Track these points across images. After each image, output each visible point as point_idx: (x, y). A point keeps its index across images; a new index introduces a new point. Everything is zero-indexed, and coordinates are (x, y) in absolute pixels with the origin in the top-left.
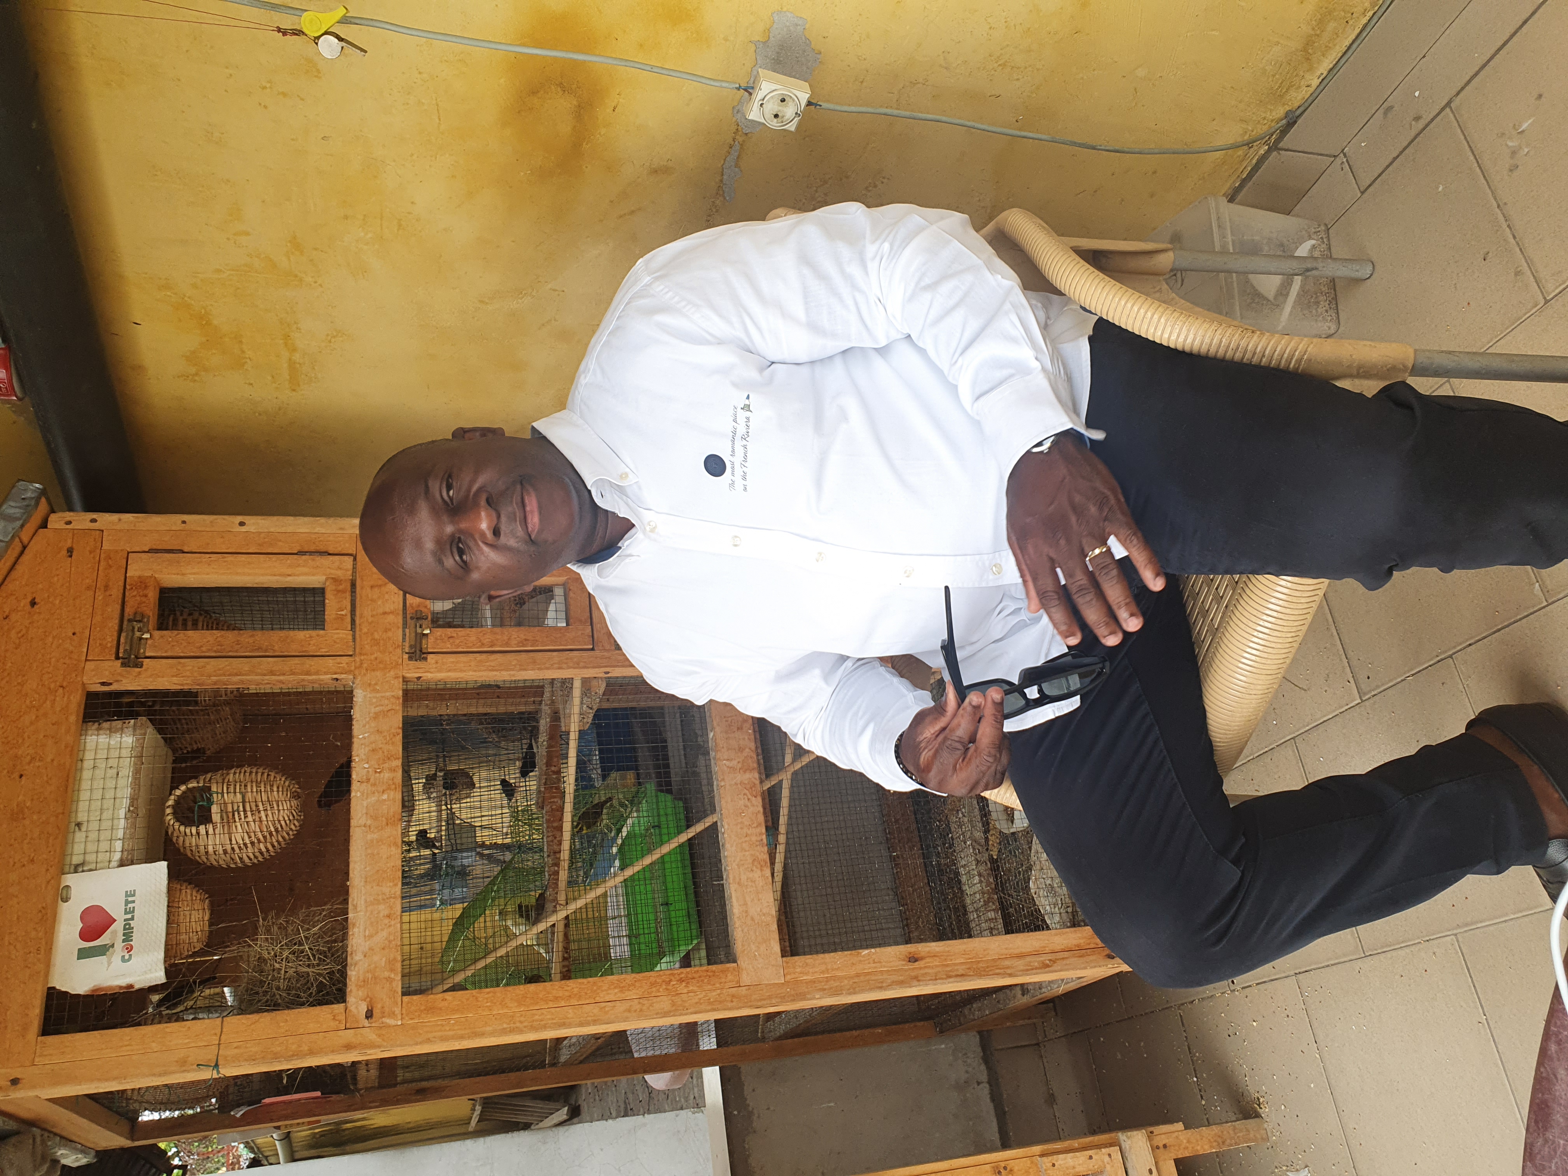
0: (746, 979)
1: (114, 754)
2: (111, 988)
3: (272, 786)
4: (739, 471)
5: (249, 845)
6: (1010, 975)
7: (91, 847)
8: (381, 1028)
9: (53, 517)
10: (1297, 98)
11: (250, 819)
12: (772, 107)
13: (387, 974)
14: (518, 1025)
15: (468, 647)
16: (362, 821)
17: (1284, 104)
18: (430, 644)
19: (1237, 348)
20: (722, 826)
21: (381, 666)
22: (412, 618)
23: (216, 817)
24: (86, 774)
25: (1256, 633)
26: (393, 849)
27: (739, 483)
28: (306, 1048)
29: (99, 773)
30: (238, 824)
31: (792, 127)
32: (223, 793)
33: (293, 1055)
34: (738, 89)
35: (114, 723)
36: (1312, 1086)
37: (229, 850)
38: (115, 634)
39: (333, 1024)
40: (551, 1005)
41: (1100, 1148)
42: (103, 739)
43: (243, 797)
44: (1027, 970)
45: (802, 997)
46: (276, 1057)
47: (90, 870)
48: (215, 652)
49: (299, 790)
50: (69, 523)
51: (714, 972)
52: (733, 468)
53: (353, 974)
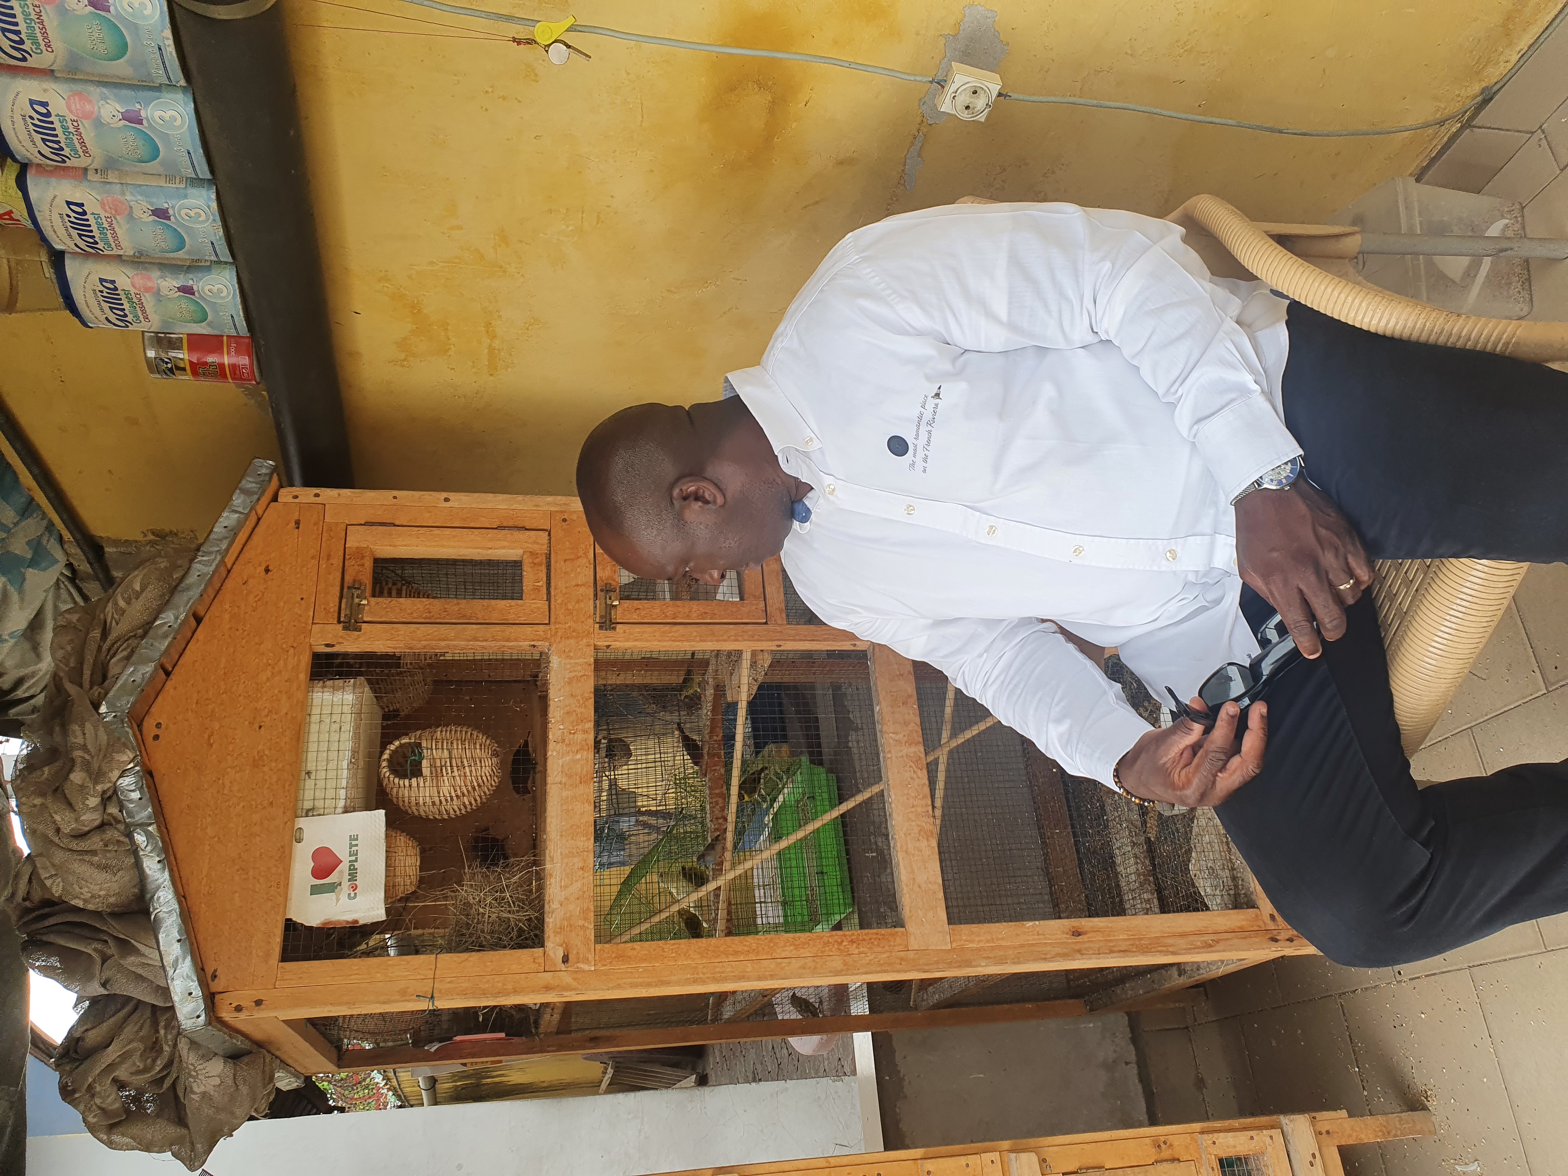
0: (914, 944)
1: (337, 710)
2: (339, 922)
3: (475, 744)
4: (920, 454)
5: (455, 798)
6: (1173, 953)
7: (319, 794)
8: (576, 972)
9: (283, 492)
10: (1494, 74)
11: (456, 773)
12: (964, 99)
13: (581, 923)
14: (701, 976)
15: (653, 619)
16: (558, 779)
17: (1480, 81)
18: (618, 615)
19: (1441, 332)
20: (889, 796)
21: (574, 634)
22: (602, 590)
23: (426, 771)
24: (314, 728)
25: (1448, 617)
26: (586, 805)
27: (920, 464)
28: (511, 987)
29: (325, 727)
30: (446, 778)
31: (982, 118)
32: (432, 749)
33: (499, 993)
34: (931, 82)
35: (337, 682)
36: (1485, 1080)
37: (438, 803)
38: (337, 600)
39: (534, 966)
40: (731, 958)
41: (1261, 1130)
42: (327, 696)
43: (450, 753)
44: (1190, 949)
45: (968, 964)
46: (484, 993)
47: (319, 815)
48: (425, 618)
49: (498, 749)
50: (296, 497)
51: (884, 935)
52: (915, 450)
53: (551, 922)
